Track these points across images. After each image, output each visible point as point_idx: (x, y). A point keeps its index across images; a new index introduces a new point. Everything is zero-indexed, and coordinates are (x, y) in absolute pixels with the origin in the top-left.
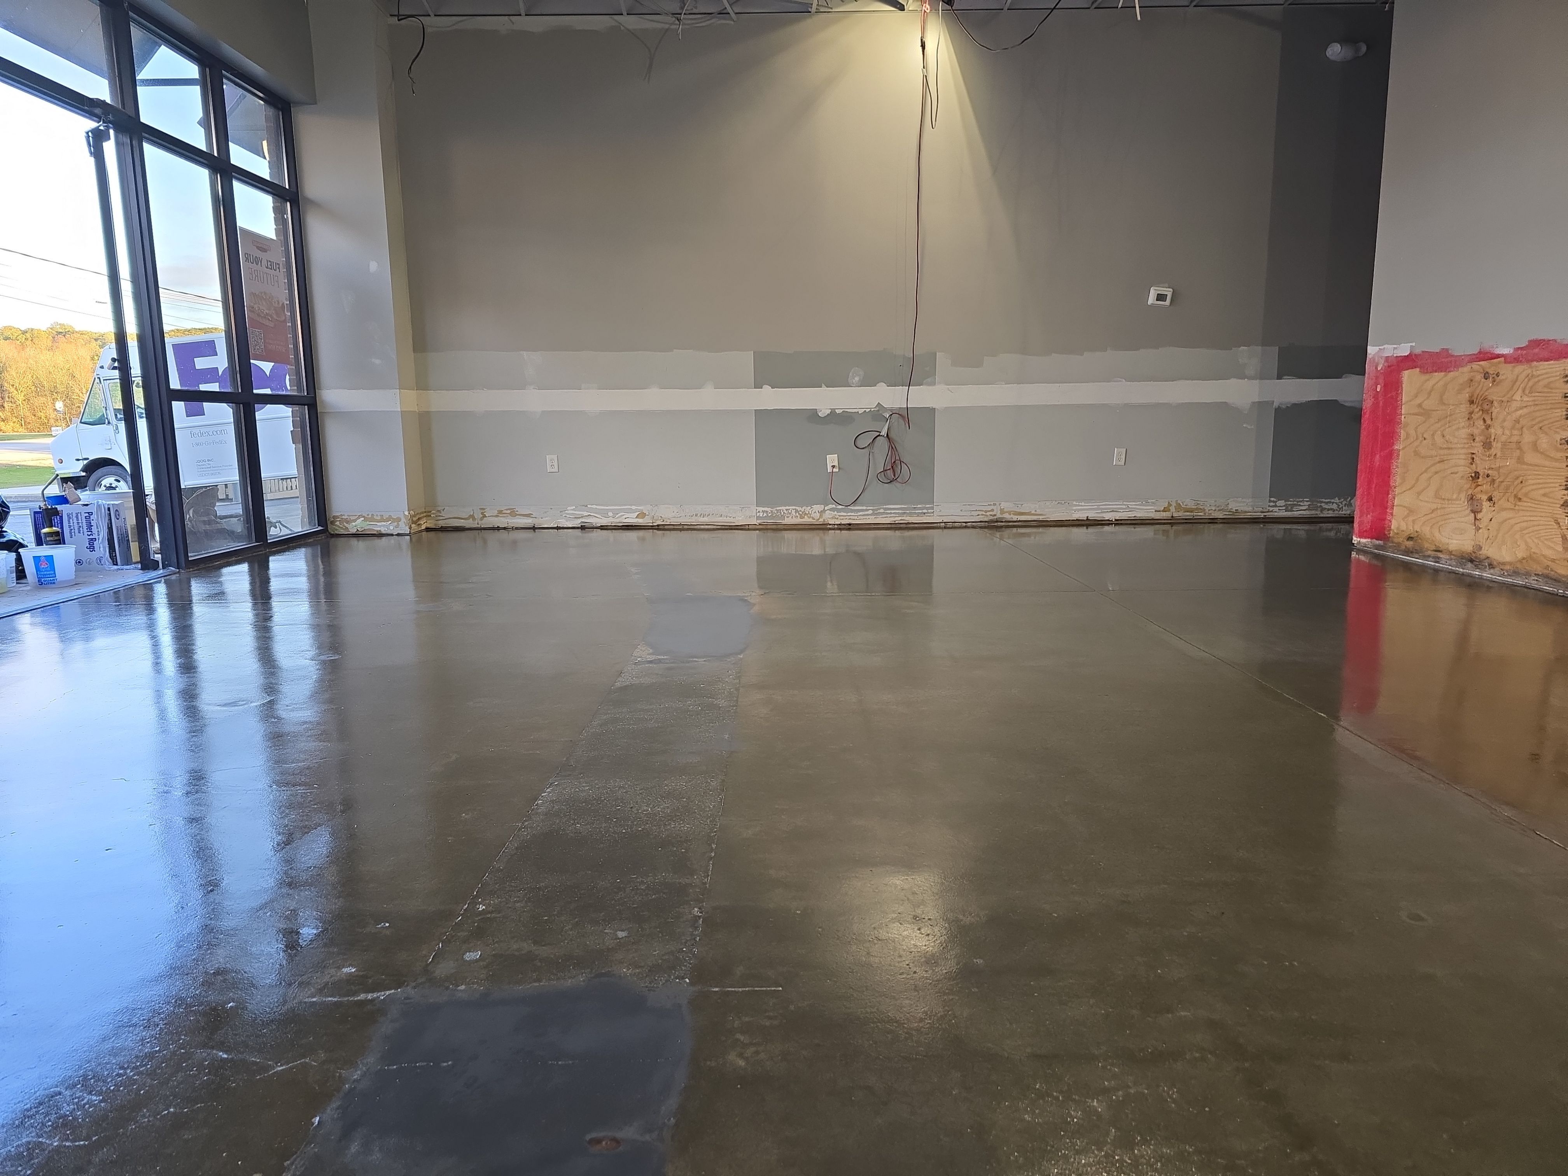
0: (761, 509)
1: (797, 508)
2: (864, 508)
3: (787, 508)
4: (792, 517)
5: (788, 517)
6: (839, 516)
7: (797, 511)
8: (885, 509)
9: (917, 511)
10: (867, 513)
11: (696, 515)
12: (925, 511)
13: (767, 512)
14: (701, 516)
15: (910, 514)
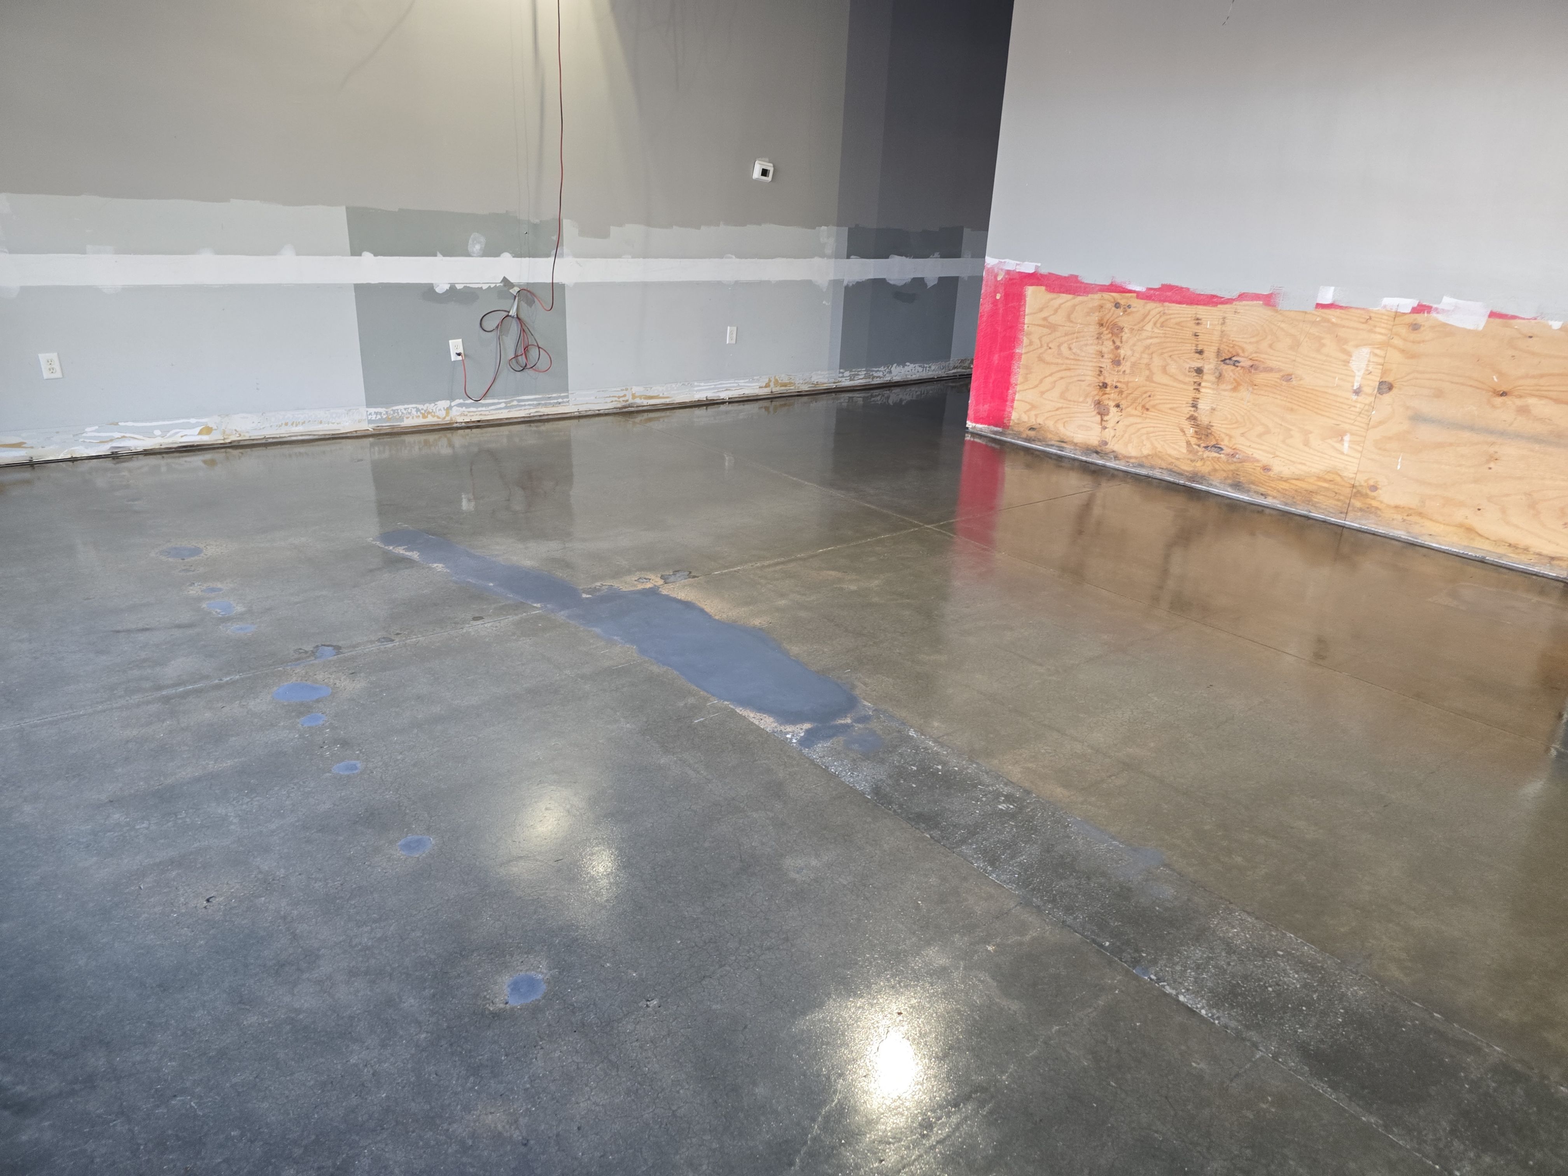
0: (372, 410)
1: (418, 406)
2: (496, 401)
3: (406, 406)
4: (413, 418)
5: (407, 418)
6: (469, 412)
7: (418, 410)
8: (519, 401)
9: (552, 401)
10: (499, 406)
11: (286, 424)
12: (560, 400)
13: (381, 413)
14: (292, 424)
15: (546, 405)
